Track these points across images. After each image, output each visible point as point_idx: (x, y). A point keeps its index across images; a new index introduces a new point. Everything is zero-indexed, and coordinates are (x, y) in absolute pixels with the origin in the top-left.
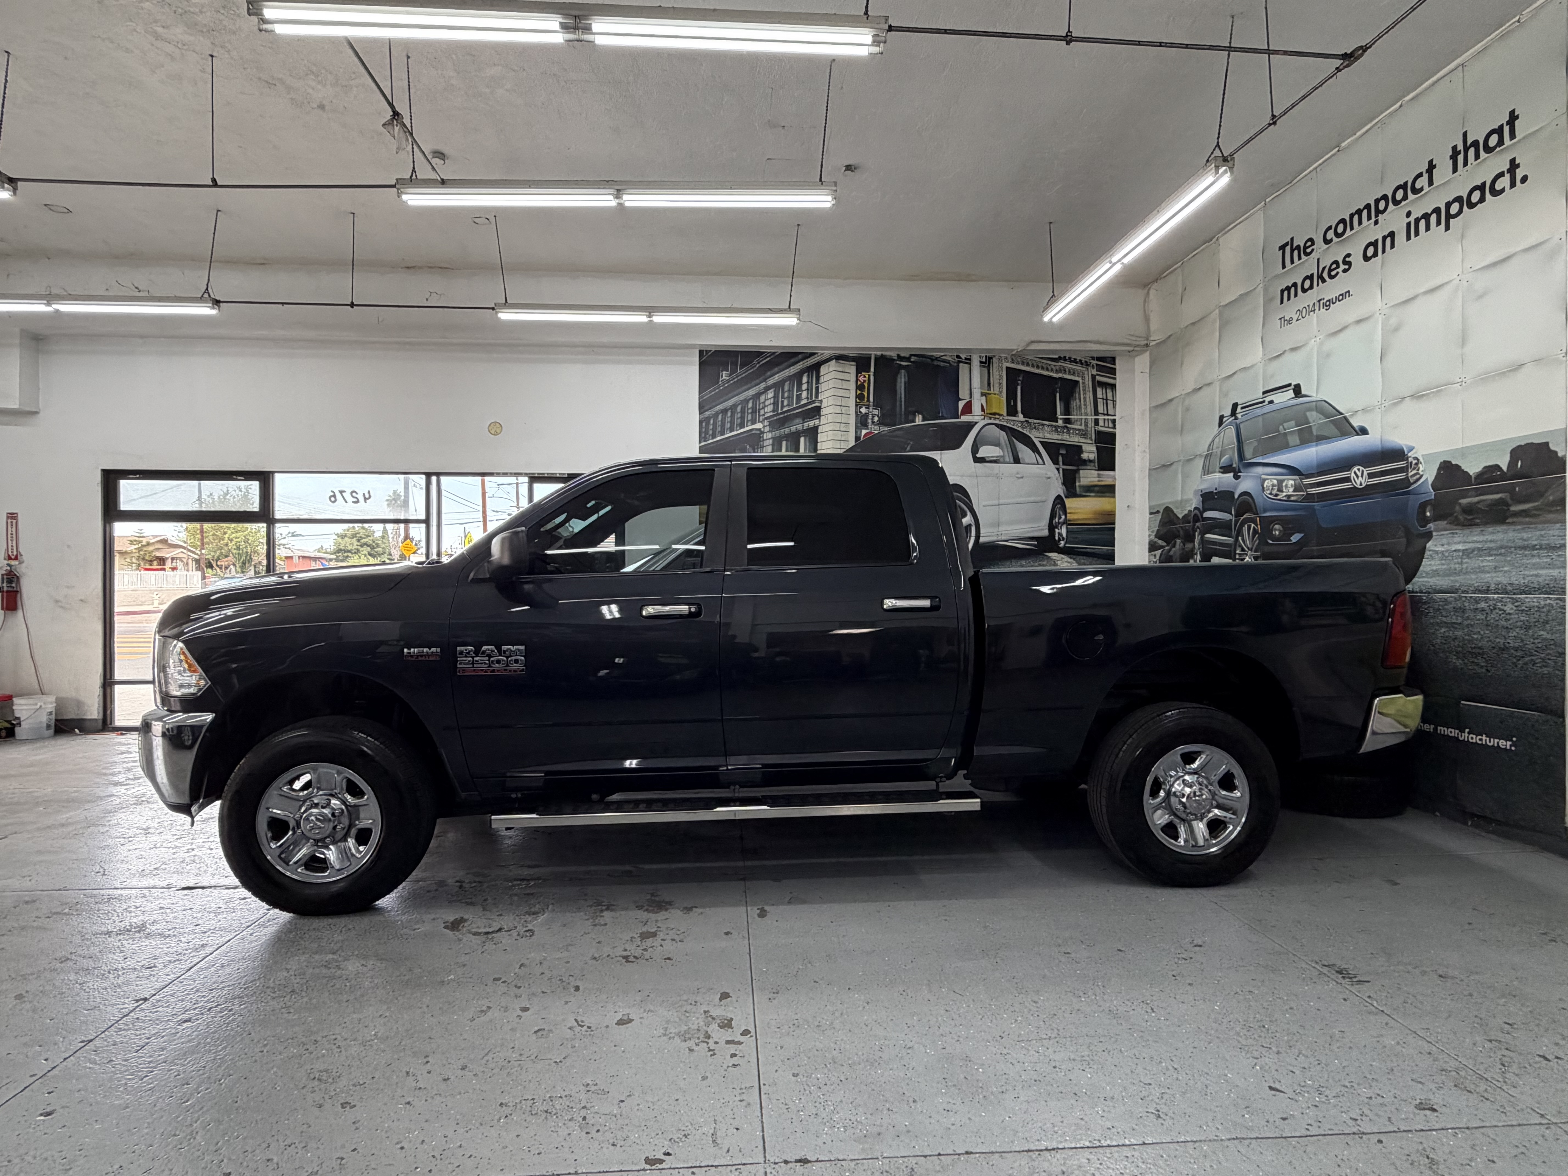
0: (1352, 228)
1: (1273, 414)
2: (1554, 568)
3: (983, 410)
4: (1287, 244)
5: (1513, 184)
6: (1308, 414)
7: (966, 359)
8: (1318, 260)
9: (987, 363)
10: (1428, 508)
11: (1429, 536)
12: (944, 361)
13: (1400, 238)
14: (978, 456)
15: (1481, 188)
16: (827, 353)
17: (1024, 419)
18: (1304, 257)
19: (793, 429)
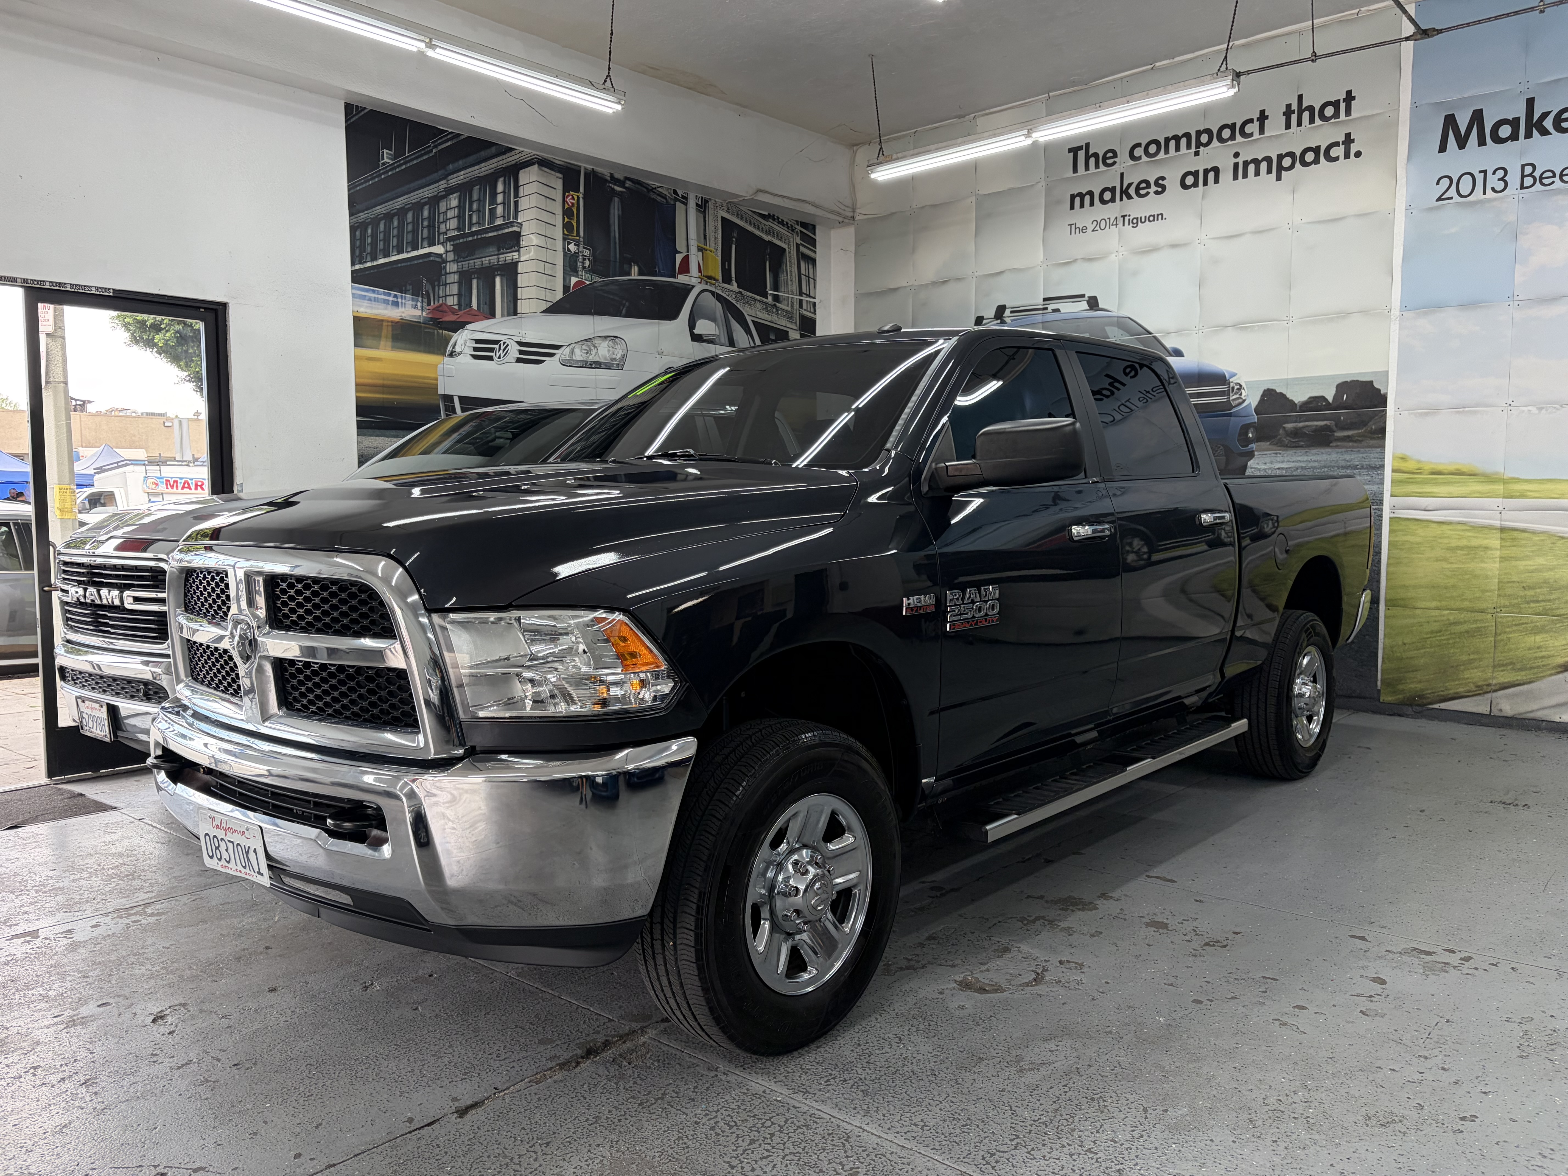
0: (1167, 151)
1: (1059, 323)
2: (1373, 484)
3: (700, 271)
4: (1080, 148)
5: (1347, 156)
6: (1107, 328)
7: (683, 197)
8: (1122, 175)
9: (703, 207)
10: (1252, 429)
11: (1251, 455)
12: (660, 195)
13: (1226, 175)
14: (696, 331)
15: (1316, 150)
16: (528, 152)
17: (737, 290)
18: (1102, 167)
19: (486, 261)
